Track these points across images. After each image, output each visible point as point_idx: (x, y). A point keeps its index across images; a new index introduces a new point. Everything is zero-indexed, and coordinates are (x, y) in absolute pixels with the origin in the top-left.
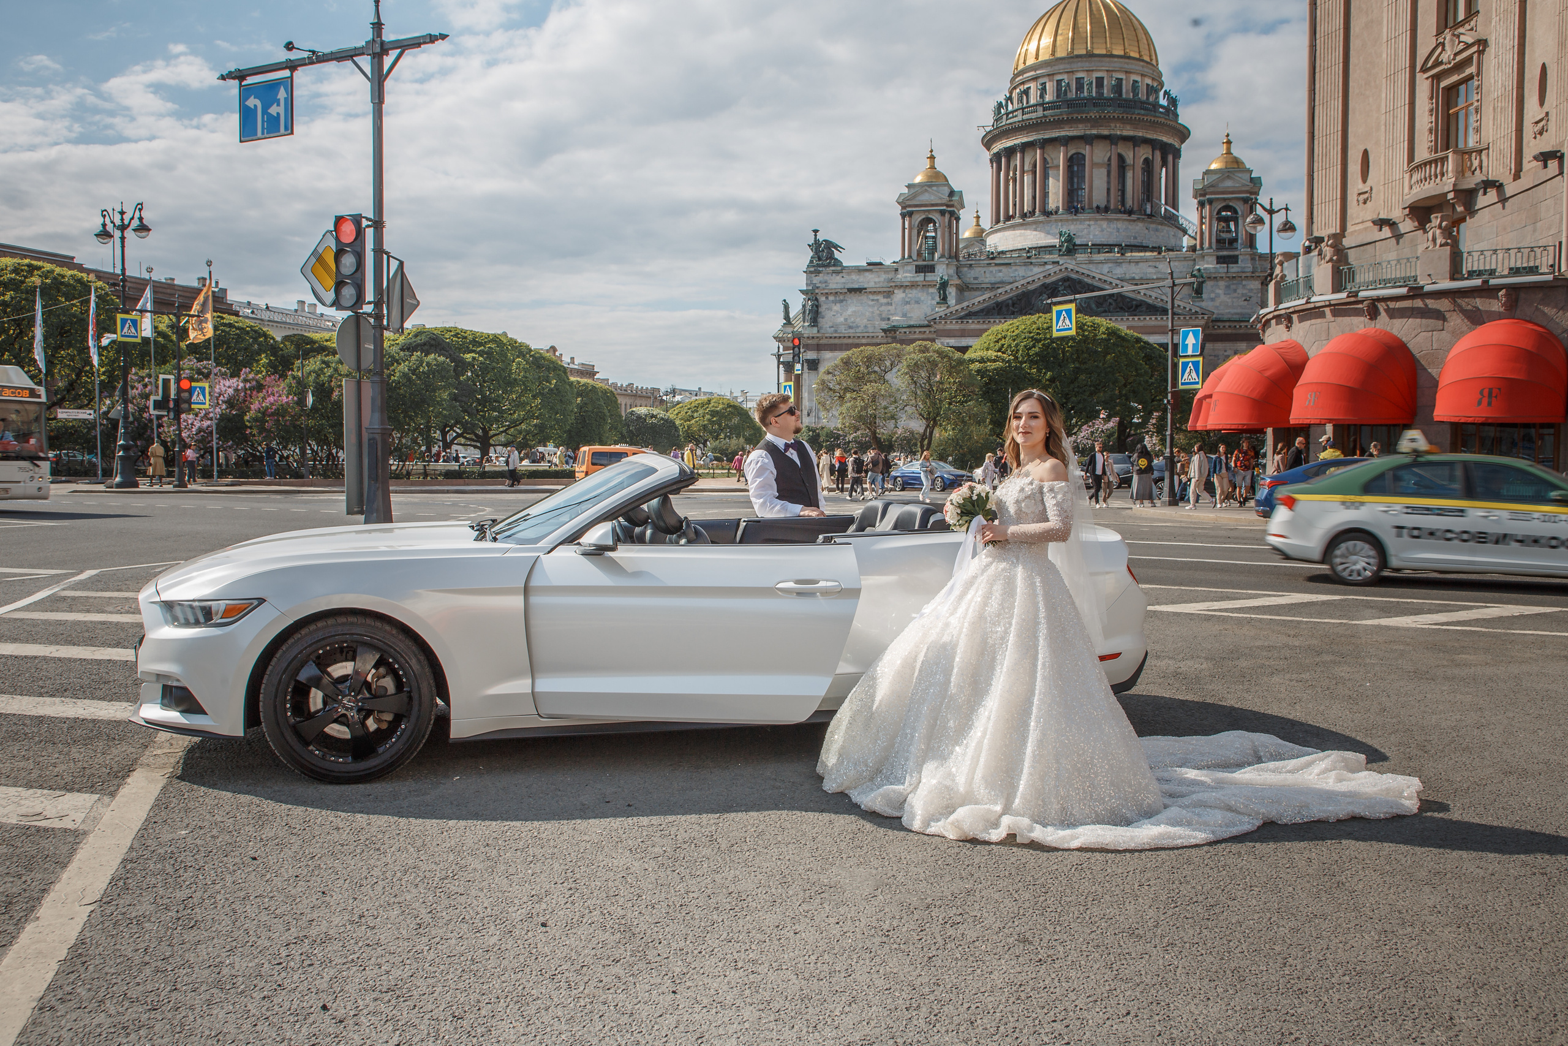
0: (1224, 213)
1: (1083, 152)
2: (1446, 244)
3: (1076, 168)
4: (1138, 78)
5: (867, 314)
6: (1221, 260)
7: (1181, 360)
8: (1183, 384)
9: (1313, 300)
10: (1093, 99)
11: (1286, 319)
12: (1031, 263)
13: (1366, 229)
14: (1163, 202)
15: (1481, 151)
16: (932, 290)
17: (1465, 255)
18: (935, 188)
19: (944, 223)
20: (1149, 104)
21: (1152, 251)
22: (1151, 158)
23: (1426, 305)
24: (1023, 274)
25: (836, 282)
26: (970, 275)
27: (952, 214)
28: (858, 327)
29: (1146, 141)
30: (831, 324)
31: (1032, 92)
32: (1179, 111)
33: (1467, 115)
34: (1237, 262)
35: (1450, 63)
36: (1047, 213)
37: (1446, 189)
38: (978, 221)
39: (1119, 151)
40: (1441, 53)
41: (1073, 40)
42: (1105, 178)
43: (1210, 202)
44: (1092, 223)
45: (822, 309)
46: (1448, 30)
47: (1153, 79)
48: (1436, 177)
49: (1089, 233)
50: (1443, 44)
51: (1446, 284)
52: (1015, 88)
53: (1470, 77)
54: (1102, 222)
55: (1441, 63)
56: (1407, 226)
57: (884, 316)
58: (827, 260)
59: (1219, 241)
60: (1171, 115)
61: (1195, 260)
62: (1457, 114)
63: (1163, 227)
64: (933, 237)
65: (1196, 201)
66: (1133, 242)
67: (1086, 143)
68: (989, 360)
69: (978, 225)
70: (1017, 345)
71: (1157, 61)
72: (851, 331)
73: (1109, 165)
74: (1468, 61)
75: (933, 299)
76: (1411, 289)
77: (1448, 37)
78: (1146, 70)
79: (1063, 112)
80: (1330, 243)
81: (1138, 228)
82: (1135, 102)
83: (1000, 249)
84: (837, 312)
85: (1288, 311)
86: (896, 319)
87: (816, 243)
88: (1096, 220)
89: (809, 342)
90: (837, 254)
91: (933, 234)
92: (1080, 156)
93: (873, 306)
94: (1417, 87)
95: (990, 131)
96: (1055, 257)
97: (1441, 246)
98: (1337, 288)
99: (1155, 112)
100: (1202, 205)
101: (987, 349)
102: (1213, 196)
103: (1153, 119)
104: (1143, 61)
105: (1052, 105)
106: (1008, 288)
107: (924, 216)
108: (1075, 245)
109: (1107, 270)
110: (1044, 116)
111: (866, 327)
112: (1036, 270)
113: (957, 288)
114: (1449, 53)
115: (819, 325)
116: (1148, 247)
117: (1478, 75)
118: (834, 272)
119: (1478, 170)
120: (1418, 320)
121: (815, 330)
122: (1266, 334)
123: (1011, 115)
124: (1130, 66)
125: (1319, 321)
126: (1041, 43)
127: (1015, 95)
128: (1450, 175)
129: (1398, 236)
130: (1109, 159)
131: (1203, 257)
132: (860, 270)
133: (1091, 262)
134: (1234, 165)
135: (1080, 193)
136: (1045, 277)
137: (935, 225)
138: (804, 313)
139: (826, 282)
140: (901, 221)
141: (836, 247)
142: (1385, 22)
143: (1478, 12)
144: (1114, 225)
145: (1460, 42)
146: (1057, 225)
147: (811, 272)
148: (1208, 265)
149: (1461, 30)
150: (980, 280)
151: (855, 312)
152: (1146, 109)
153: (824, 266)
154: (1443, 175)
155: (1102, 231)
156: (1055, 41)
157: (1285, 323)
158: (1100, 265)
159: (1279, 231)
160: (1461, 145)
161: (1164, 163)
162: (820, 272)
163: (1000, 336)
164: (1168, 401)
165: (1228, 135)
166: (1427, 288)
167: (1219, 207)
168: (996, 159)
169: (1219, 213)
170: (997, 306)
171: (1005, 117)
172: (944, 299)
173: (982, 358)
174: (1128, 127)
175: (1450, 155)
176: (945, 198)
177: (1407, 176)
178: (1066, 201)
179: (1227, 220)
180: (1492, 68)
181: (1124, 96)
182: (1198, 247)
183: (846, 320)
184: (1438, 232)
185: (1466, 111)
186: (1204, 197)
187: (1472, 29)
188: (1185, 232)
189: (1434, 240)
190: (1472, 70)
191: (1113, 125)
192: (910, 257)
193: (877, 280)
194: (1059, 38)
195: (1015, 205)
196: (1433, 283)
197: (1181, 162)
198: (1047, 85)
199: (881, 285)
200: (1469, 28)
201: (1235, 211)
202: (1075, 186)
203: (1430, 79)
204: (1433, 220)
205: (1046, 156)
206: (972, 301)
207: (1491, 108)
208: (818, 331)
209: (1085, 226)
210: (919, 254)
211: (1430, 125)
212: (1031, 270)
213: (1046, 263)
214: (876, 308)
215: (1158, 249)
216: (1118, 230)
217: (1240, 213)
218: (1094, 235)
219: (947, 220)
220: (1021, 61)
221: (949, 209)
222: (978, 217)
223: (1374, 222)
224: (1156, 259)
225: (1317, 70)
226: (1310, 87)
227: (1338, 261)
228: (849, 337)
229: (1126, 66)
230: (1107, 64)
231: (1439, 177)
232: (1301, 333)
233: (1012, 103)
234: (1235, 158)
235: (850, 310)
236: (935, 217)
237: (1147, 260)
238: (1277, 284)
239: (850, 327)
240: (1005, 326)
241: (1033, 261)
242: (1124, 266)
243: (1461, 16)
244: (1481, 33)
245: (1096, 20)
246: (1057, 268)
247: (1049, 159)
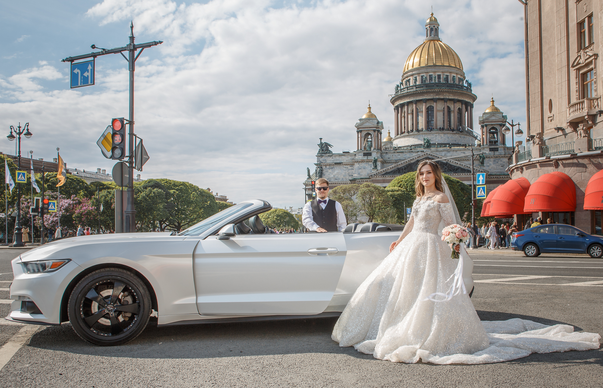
0: (492, 130)
1: (433, 105)
2: (586, 136)
3: (430, 112)
4: (455, 75)
5: (343, 173)
6: (491, 150)
7: (477, 187)
8: (478, 197)
9: (532, 160)
10: (437, 83)
11: (521, 169)
12: (412, 152)
13: (552, 132)
14: (467, 126)
15: (598, 99)
16: (370, 163)
17: (593, 141)
18: (371, 121)
19: (375, 135)
20: (460, 85)
21: (462, 146)
22: (461, 108)
23: (578, 162)
24: (409, 156)
25: (330, 160)
26: (386, 157)
27: (378, 131)
28: (339, 179)
29: (459, 101)
31: (411, 81)
32: (472, 88)
33: (591, 85)
34: (498, 151)
35: (583, 64)
36: (418, 130)
37: (584, 115)
38: (389, 135)
39: (448, 105)
40: (579, 60)
41: (427, 59)
42: (442, 116)
43: (486, 126)
44: (437, 135)
45: (324, 172)
46: (582, 50)
47: (461, 75)
48: (580, 110)
49: (436, 139)
50: (580, 56)
51: (586, 153)
52: (404, 79)
53: (592, 69)
54: (441, 134)
55: (580, 64)
56: (569, 130)
57: (350, 174)
58: (326, 151)
59: (490, 142)
60: (469, 90)
61: (480, 150)
62: (587, 84)
63: (467, 136)
64: (371, 141)
65: (480, 125)
66: (454, 142)
67: (434, 102)
68: (395, 191)
69: (389, 136)
70: (407, 184)
71: (462, 68)
72: (336, 181)
73: (444, 111)
74: (591, 62)
75: (371, 167)
76: (572, 155)
77: (582, 53)
78: (458, 72)
79: (424, 89)
80: (537, 137)
81: (456, 137)
82: (454, 85)
83: (399, 146)
84: (330, 173)
85: (521, 165)
86: (356, 176)
87: (321, 144)
88: (439, 133)
90: (330, 149)
91: (371, 140)
92: (432, 107)
93: (346, 170)
94: (570, 74)
95: (394, 97)
96: (422, 149)
97: (583, 137)
98: (541, 155)
99: (462, 89)
100: (483, 127)
101: (394, 186)
102: (487, 123)
103: (461, 92)
104: (457, 68)
105: (419, 86)
106: (403, 162)
107: (367, 132)
108: (430, 144)
109: (444, 154)
110: (416, 91)
111: (343, 179)
112: (414, 154)
113: (381, 162)
114: (583, 59)
116: (461, 145)
117: (595, 68)
118: (329, 156)
119: (597, 106)
120: (575, 168)
122: (512, 176)
123: (402, 90)
124: (451, 70)
125: (534, 169)
126: (414, 60)
127: (404, 82)
128: (586, 109)
129: (565, 135)
130: (444, 108)
131: (484, 148)
132: (340, 155)
133: (437, 151)
134: (496, 111)
135: (432, 122)
136: (418, 157)
137: (371, 136)
138: (316, 173)
139: (325, 160)
140: (357, 134)
141: (330, 145)
142: (556, 47)
143: (594, 43)
144: (446, 136)
145: (587, 55)
146: (423, 136)
147: (319, 156)
148: (487, 151)
149: (587, 50)
150: (391, 159)
151: (338, 172)
152: (458, 88)
153: (324, 153)
154: (583, 109)
155: (442, 138)
156: (420, 60)
157: (520, 170)
158: (441, 152)
159: (516, 134)
160: (589, 96)
161: (467, 110)
162: (323, 156)
163: (400, 181)
164: (472, 204)
165: (492, 98)
166: (579, 155)
167: (490, 128)
168: (397, 108)
169: (490, 130)
170: (398, 170)
171: (400, 91)
172: (376, 167)
173: (393, 190)
174: (451, 95)
175: (585, 101)
176: (375, 125)
177: (568, 110)
178: (426, 126)
179: (493, 133)
180: (600, 65)
181: (449, 82)
182: (482, 145)
183: (334, 176)
184: (582, 131)
185: (591, 83)
186: (483, 124)
187: (591, 50)
188: (476, 138)
189: (581, 135)
190: (592, 66)
191: (445, 94)
192: (361, 149)
193: (347, 159)
194: (422, 59)
195: (405, 127)
196: (581, 152)
197: (474, 110)
198: (417, 78)
199: (349, 161)
200: (590, 49)
201: (497, 130)
202: (430, 120)
203: (576, 70)
204: (580, 126)
205: (417, 107)
206: (388, 168)
207: (601, 81)
209: (434, 136)
210: (365, 148)
211: (576, 89)
212: (412, 155)
213: (418, 152)
214: (347, 171)
215: (465, 145)
216: (448, 138)
217: (498, 130)
218: (438, 140)
219: (376, 134)
220: (406, 68)
221: (377, 129)
222: (389, 133)
223: (555, 129)
224: (465, 150)
225: (529, 67)
226: (527, 74)
227: (542, 144)
228: (336, 183)
229: (450, 70)
230: (442, 69)
231: (581, 110)
232: (527, 174)
233: (403, 85)
234: (496, 108)
235: (336, 172)
236: (372, 132)
237: (460, 150)
238: (516, 154)
239: (336, 179)
240: (402, 176)
241: (413, 151)
242: (451, 152)
243: (587, 45)
244: (595, 51)
245: (437, 51)
246: (423, 154)
247: (418, 108)
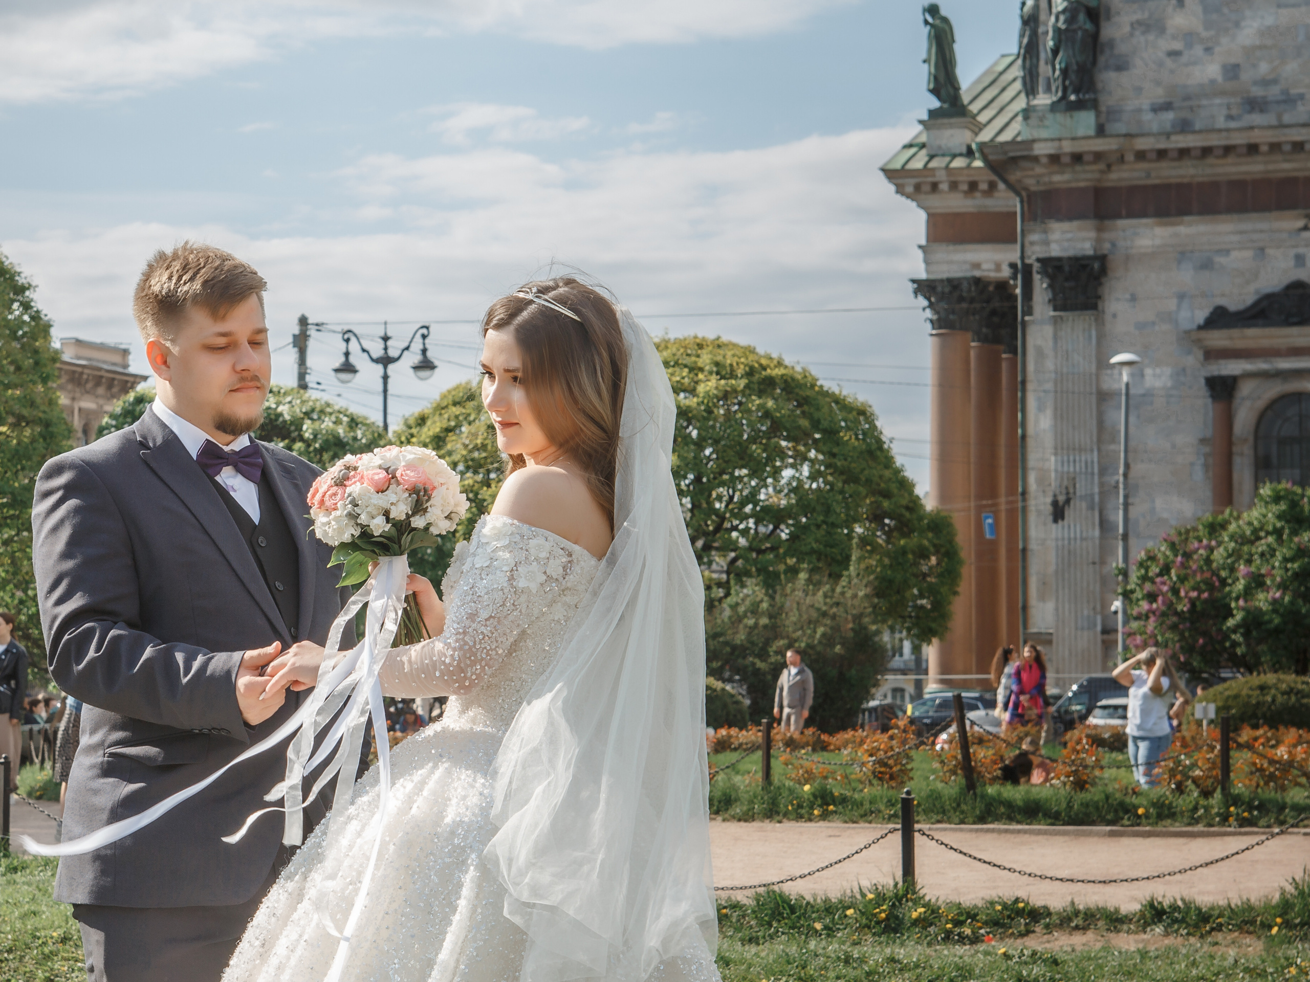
30: (1158, 94)
45: (1117, 27)
72: (1257, 119)
89: (1061, 179)
115: (1107, 101)
121: (1085, 122)
183: (1232, 71)
208: (1101, 131)
228: (1251, 151)
239: (1254, 105)
